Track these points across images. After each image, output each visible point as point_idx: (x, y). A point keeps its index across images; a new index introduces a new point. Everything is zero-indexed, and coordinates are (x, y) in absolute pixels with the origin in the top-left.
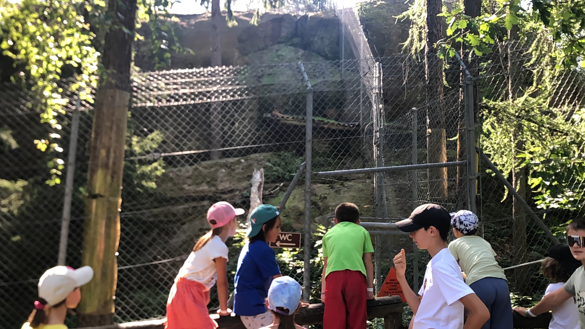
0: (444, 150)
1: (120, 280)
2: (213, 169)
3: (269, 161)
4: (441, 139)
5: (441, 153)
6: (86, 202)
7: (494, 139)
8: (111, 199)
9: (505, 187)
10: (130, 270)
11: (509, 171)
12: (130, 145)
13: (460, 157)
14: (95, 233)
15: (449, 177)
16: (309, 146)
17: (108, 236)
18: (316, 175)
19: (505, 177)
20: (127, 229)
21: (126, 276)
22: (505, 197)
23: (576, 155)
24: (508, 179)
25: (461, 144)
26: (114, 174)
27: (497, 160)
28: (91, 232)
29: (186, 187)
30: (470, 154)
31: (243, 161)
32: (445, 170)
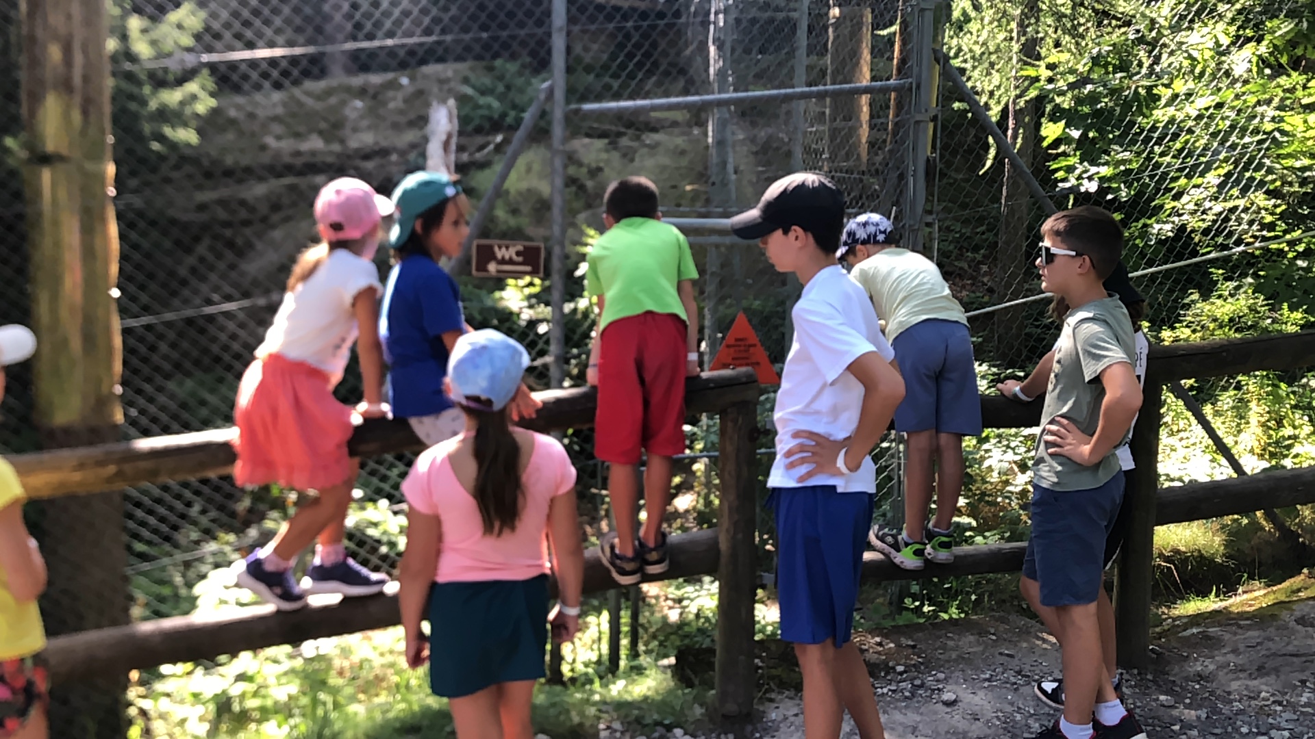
0: (866, 55)
1: (128, 350)
2: (333, 100)
3: (466, 81)
4: (860, 29)
5: (858, 63)
6: (25, 172)
7: (975, 33)
8: (89, 166)
9: (991, 140)
10: (148, 327)
11: (1003, 103)
12: (124, 37)
13: (899, 70)
14: (57, 244)
15: (872, 117)
16: (558, 43)
17: (90, 254)
18: (577, 111)
19: (994, 119)
20: (133, 236)
21: (141, 340)
22: (989, 163)
23: (1144, 71)
24: (998, 123)
25: (904, 43)
26: (88, 106)
27: (978, 80)
28: (47, 243)
29: (270, 141)
30: (920, 65)
31: (405, 81)
32: (865, 99)
